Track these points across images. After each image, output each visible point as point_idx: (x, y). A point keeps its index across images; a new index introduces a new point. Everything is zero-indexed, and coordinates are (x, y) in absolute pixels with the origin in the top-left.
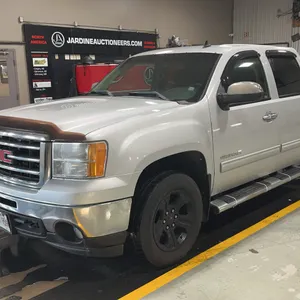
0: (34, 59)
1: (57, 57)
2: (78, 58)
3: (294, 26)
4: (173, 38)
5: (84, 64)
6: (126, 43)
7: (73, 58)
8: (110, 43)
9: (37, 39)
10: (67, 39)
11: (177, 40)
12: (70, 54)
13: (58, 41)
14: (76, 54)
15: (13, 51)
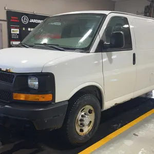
0: (12, 29)
1: (24, 29)
9: (14, 19)
10: (29, 20)
12: (31, 28)
13: (25, 20)
15: (1, 24)
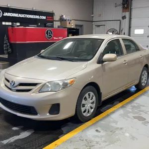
2: (10, 24)
3: (123, 12)
4: (62, 16)
5: (12, 27)
6: (37, 17)
7: (7, 24)
8: (28, 17)
10: (3, 13)
11: (64, 16)
12: (5, 21)
14: (9, 21)
